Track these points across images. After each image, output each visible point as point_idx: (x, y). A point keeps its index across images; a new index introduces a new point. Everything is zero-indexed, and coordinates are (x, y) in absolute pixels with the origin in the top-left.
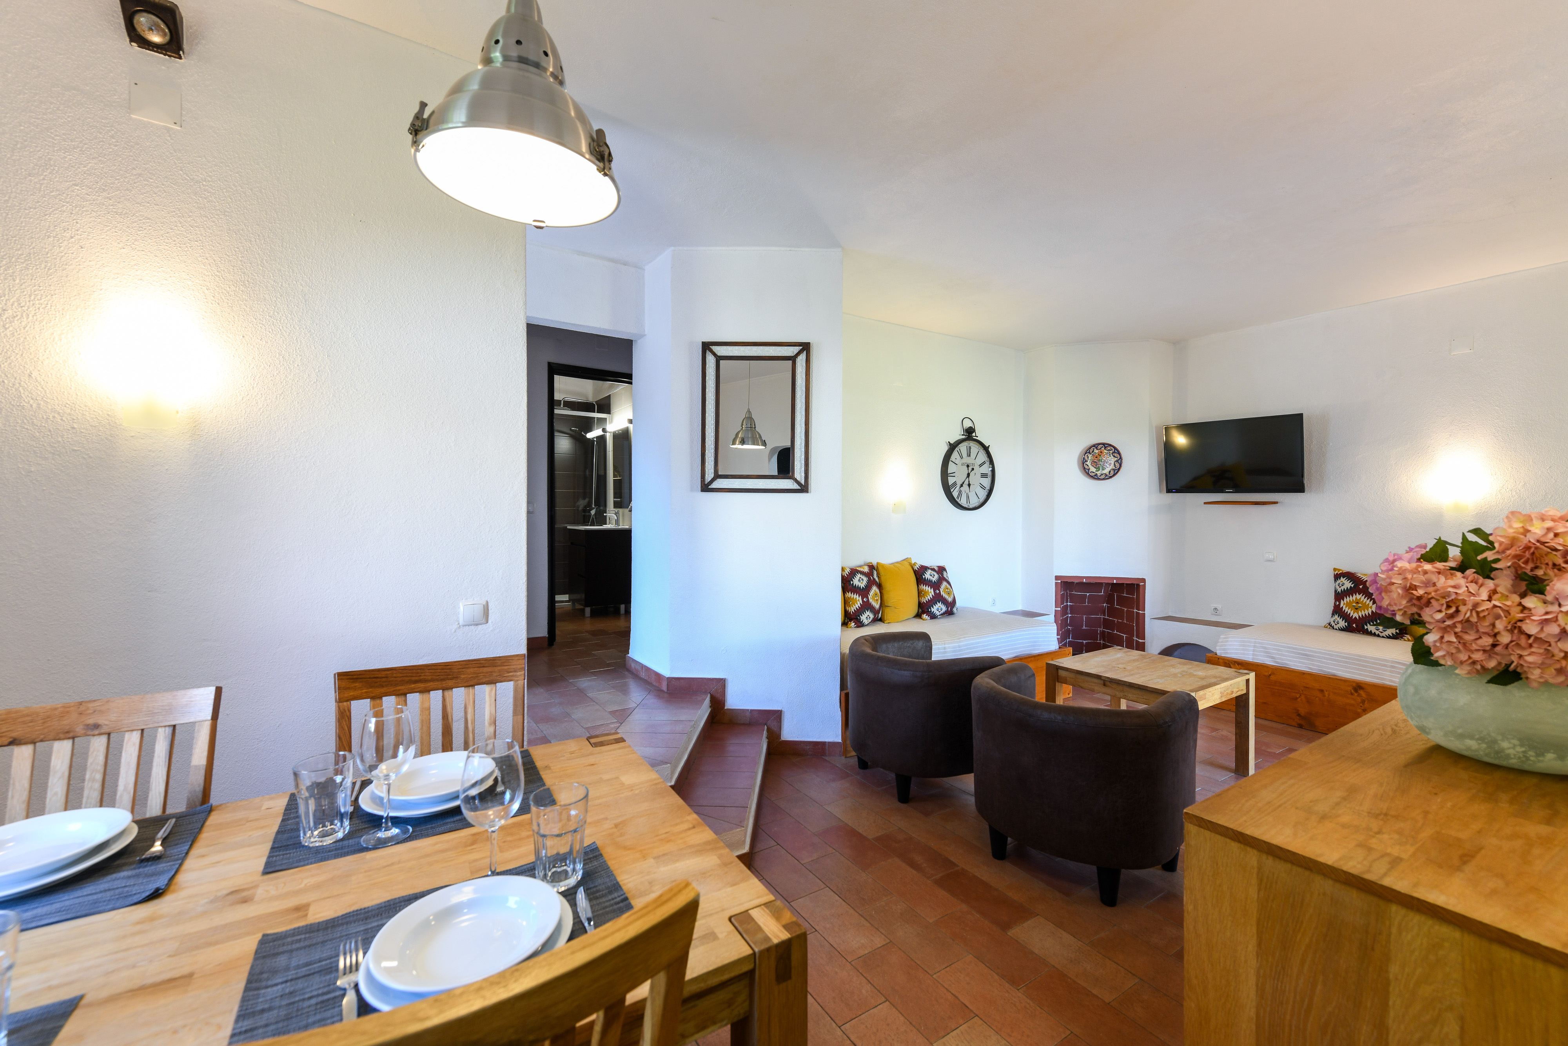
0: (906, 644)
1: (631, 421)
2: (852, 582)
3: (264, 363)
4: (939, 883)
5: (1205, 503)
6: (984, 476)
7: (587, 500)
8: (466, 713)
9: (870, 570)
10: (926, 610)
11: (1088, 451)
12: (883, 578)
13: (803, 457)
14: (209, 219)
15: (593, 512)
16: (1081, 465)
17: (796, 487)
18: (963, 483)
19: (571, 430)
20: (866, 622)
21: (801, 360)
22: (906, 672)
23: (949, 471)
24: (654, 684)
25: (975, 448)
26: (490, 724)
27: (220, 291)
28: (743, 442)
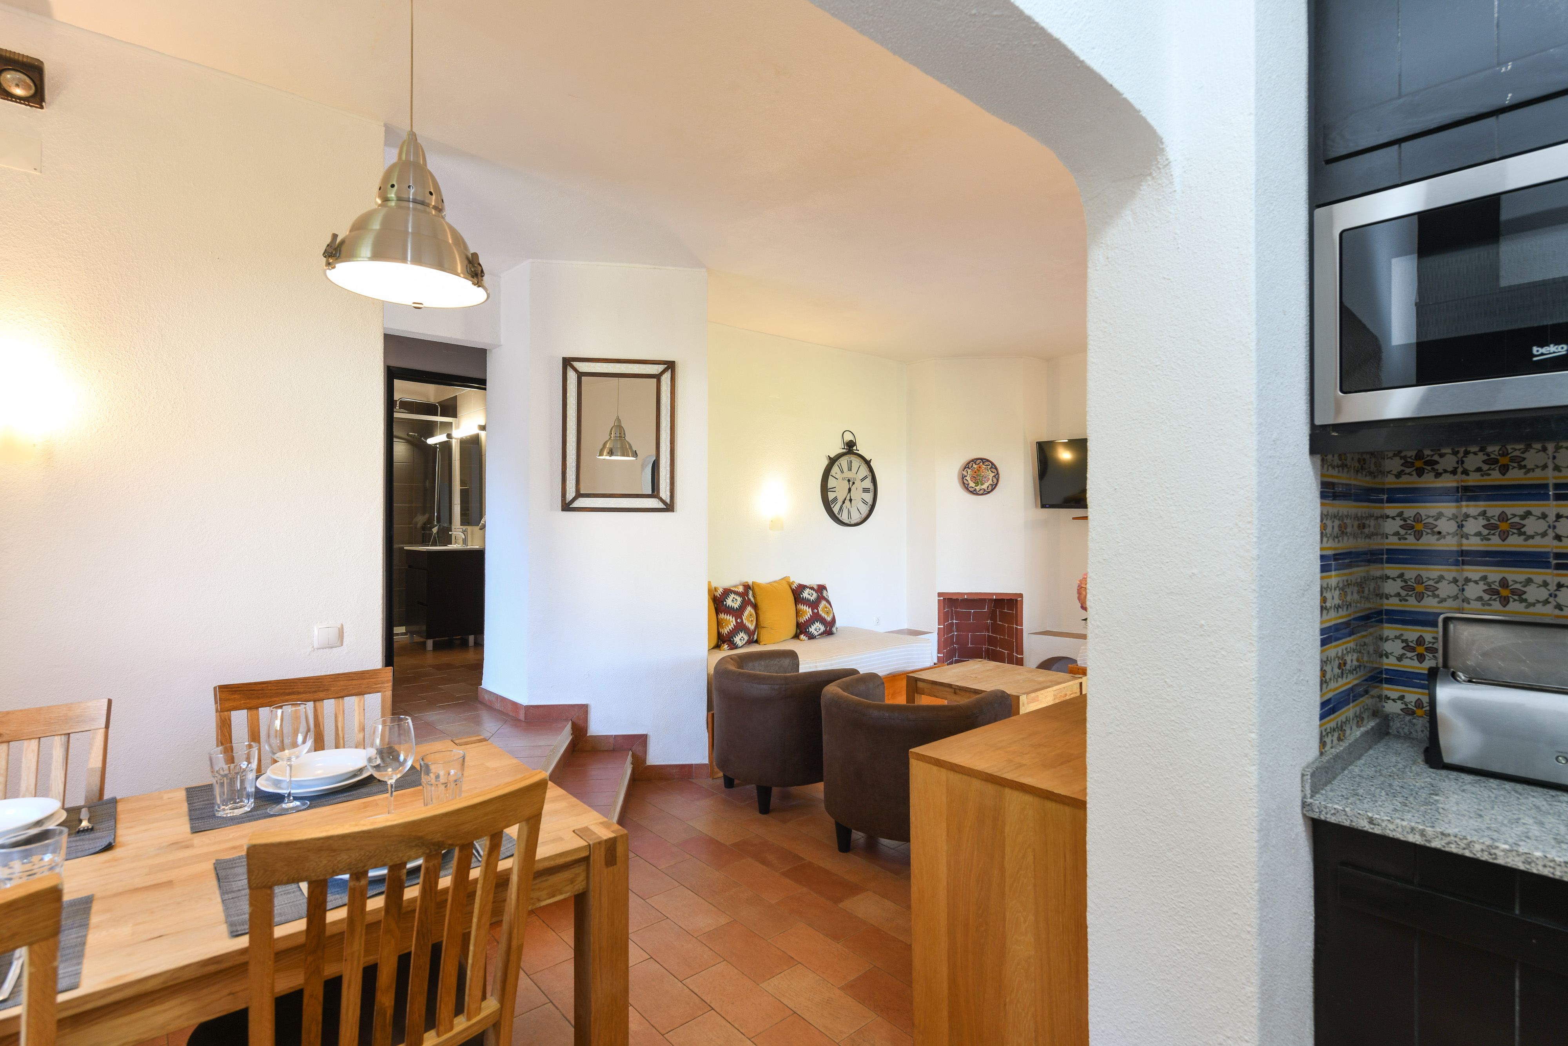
0: (772, 662)
1: (483, 428)
2: (725, 603)
3: (120, 396)
4: (786, 874)
5: (1074, 519)
6: (866, 490)
7: (427, 516)
8: (336, 721)
9: (744, 590)
10: (804, 631)
11: (967, 466)
12: (758, 598)
13: (668, 476)
14: (67, 259)
15: (435, 530)
16: (961, 480)
17: (661, 506)
18: (845, 499)
19: (408, 435)
20: (740, 643)
21: (666, 379)
22: (765, 686)
23: (830, 486)
24: (511, 714)
25: (856, 462)
26: (360, 731)
27: (77, 328)
28: (611, 453)
